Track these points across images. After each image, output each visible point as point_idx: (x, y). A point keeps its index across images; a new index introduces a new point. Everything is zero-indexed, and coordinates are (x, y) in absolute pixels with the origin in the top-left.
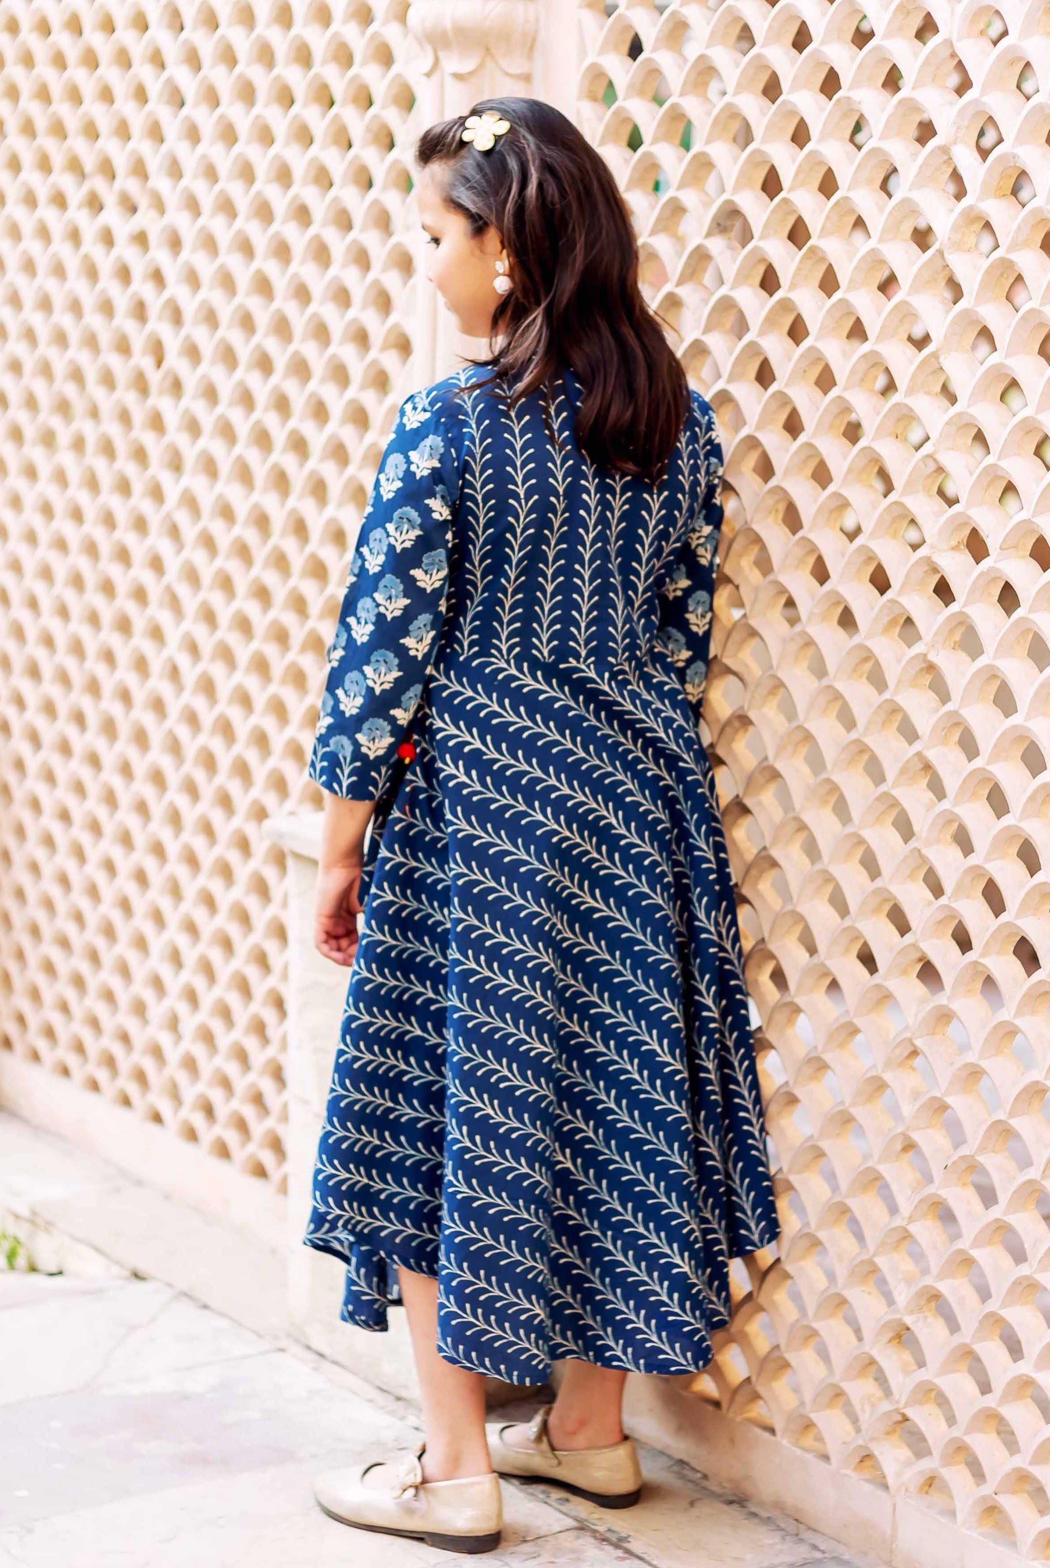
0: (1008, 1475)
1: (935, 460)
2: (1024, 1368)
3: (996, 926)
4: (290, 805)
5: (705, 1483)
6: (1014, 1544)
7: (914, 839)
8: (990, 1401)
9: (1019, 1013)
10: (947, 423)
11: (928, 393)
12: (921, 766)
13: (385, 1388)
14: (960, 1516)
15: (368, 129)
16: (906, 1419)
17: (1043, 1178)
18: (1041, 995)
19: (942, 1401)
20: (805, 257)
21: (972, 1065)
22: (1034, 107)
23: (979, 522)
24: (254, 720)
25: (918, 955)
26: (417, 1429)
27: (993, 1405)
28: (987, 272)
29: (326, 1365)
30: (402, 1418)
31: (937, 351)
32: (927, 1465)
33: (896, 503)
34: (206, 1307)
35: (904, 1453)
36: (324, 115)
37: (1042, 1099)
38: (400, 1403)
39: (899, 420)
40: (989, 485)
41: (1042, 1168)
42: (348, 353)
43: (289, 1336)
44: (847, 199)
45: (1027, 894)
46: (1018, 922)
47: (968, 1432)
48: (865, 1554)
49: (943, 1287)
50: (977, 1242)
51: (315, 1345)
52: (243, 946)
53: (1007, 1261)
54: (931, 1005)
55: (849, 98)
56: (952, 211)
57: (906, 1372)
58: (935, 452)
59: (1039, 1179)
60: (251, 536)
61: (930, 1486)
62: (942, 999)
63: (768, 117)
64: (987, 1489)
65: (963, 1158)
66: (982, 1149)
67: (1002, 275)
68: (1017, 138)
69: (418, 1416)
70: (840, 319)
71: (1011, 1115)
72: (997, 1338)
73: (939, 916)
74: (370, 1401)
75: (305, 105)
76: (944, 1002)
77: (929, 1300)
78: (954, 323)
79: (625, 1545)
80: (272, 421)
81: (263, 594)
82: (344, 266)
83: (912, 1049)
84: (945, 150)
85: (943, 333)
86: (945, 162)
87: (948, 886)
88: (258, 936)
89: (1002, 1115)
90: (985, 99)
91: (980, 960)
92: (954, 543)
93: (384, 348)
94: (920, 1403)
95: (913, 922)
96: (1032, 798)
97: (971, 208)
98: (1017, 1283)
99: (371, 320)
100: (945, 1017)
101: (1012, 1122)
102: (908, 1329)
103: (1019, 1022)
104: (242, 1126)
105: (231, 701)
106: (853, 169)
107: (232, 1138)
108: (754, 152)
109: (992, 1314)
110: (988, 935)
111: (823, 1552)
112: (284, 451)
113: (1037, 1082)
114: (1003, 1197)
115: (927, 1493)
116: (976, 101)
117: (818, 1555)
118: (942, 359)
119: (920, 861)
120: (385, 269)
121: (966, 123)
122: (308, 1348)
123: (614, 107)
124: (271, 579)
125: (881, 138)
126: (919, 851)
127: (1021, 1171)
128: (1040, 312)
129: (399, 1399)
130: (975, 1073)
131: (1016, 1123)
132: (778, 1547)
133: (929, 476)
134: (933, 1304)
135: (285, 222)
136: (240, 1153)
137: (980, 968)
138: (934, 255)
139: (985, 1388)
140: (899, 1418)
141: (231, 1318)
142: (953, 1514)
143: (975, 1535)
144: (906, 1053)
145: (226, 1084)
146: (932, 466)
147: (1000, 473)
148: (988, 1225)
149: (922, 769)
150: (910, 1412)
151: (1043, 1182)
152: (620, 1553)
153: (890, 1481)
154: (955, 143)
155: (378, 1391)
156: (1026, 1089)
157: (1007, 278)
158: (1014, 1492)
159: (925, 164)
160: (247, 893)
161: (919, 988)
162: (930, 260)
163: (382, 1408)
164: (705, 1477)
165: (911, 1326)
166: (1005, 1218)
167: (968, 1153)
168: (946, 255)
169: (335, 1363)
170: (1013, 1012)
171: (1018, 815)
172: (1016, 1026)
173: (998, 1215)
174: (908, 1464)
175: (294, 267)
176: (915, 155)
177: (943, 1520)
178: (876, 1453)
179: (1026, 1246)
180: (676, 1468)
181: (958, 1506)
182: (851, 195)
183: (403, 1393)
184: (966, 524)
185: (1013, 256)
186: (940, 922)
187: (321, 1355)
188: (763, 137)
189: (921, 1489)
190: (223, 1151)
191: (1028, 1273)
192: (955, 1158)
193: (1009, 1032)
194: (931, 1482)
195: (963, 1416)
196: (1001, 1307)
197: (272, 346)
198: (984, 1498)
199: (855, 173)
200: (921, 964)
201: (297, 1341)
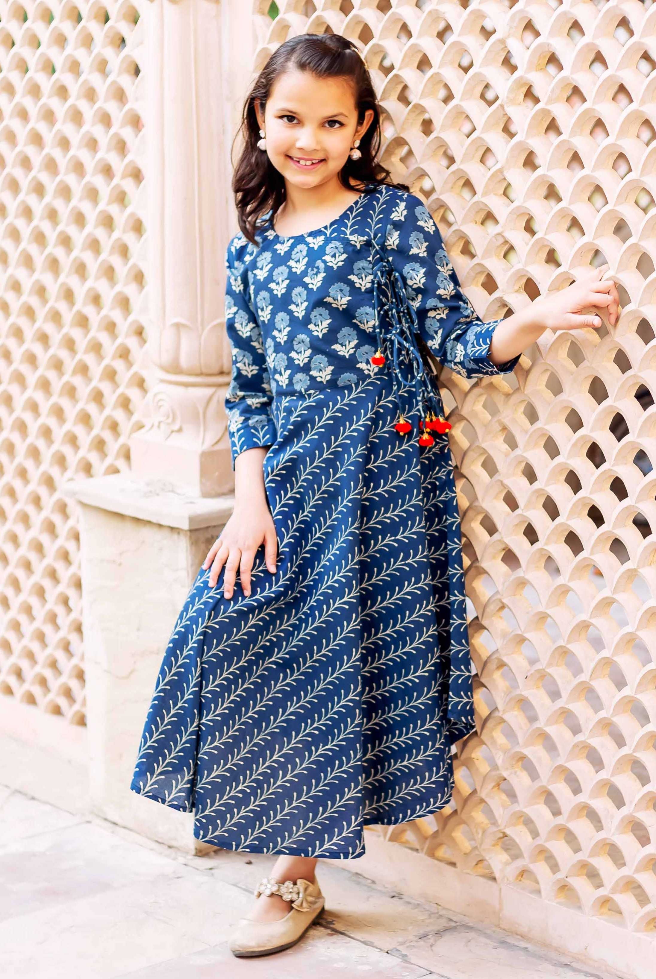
0: (574, 865)
1: (503, 237)
2: (582, 798)
3: (554, 526)
4: (69, 474)
5: (373, 886)
6: (580, 908)
7: (498, 474)
8: (560, 820)
9: (571, 579)
10: (510, 213)
11: (496, 195)
12: (500, 428)
13: (160, 840)
14: (543, 893)
15: (106, 36)
16: (505, 835)
17: (590, 680)
18: (584, 567)
19: (528, 822)
20: (411, 111)
21: (541, 613)
22: (560, 14)
23: (532, 273)
24: (42, 420)
25: (503, 546)
26: (185, 865)
27: (563, 823)
28: (533, 118)
29: (118, 829)
30: (175, 859)
31: (502, 168)
32: (520, 863)
33: (478, 264)
34: (33, 798)
35: (504, 857)
36: (75, 28)
37: (587, 631)
38: (170, 850)
39: (478, 212)
40: (539, 251)
41: (590, 674)
42: (99, 181)
43: (92, 812)
44: (438, 73)
45: (574, 505)
46: (569, 523)
47: (547, 840)
48: (482, 921)
49: (527, 751)
50: (549, 722)
51: (109, 818)
52: (39, 567)
53: (567, 733)
54: (513, 577)
55: (437, 10)
56: (508, 80)
57: (505, 807)
58: (502, 232)
59: (588, 680)
60: (34, 302)
61: (522, 876)
62: (520, 573)
63: (383, 23)
64: (560, 875)
65: (538, 671)
66: (550, 664)
67: (542, 119)
68: (550, 33)
69: (185, 857)
70: (436, 149)
71: (568, 642)
72: (563, 781)
73: (516, 521)
74: (152, 850)
75: (61, 21)
76: (522, 574)
77: (518, 761)
78: (512, 150)
79: (332, 926)
80: (46, 226)
81: (44, 338)
82: (93, 125)
83: (500, 605)
84: (502, 42)
85: (506, 156)
86: (502, 49)
87: (521, 502)
88: (49, 560)
89: (561, 643)
90: (528, 9)
91: (545, 547)
92: (516, 288)
93: (123, 177)
94: (514, 825)
95: (499, 525)
96: (574, 445)
97: (521, 78)
98: (576, 746)
99: (113, 159)
100: (522, 583)
101: (569, 646)
102: (505, 779)
103: (571, 584)
104: (43, 682)
105: (24, 409)
106: (441, 55)
107: (37, 691)
108: (374, 46)
109: (560, 766)
110: (548, 532)
111: (456, 922)
112: (55, 245)
113: (585, 621)
114: (565, 694)
115: (520, 881)
116: (522, 11)
117: (453, 924)
118: (505, 173)
119: (502, 488)
120: (122, 126)
121: (515, 25)
122: (106, 819)
123: (277, 19)
124: (50, 328)
125: (459, 35)
126: (502, 482)
127: (575, 677)
128: (568, 141)
129: (170, 847)
130: (543, 617)
131: (573, 647)
132: (428, 921)
133: (498, 247)
134: (520, 763)
135: (49, 97)
136: (43, 700)
137: (544, 553)
138: (498, 108)
139: (557, 813)
140: (501, 835)
141: (52, 805)
142: (539, 892)
143: (554, 904)
144: (498, 608)
145: (31, 656)
146: (501, 240)
147: (546, 243)
148: (555, 712)
149: (501, 430)
150: (508, 831)
151: (591, 683)
152: (329, 931)
153: (497, 875)
154: (509, 37)
155: (157, 844)
156: (577, 625)
157: (545, 121)
158: (578, 875)
159: (489, 51)
160: (41, 532)
161: (504, 568)
162: (495, 111)
163: (161, 854)
164: (373, 882)
165: (507, 778)
166: (567, 706)
167: (541, 668)
168: (506, 108)
169: (125, 828)
170: (567, 579)
171: (566, 456)
172: (569, 587)
173: (562, 705)
174: (507, 864)
175: (58, 126)
176: (482, 45)
177: (531, 896)
178: (487, 858)
179: (581, 722)
180: (354, 878)
181: (542, 886)
182: (441, 71)
183: (174, 843)
184: (524, 275)
185: (549, 107)
186: (517, 525)
187: (115, 824)
188: (380, 35)
189: (517, 879)
190: (31, 700)
191: (583, 739)
192: (532, 671)
193: (565, 590)
194: (523, 873)
195: (543, 830)
196: (566, 762)
197: (44, 177)
198: (559, 880)
199: (443, 58)
200: (503, 552)
201: (98, 816)
